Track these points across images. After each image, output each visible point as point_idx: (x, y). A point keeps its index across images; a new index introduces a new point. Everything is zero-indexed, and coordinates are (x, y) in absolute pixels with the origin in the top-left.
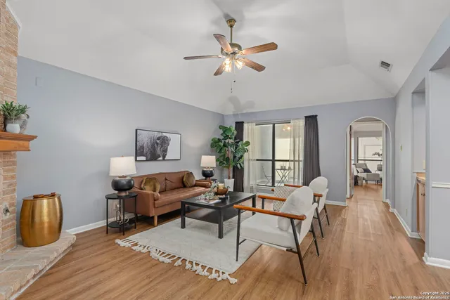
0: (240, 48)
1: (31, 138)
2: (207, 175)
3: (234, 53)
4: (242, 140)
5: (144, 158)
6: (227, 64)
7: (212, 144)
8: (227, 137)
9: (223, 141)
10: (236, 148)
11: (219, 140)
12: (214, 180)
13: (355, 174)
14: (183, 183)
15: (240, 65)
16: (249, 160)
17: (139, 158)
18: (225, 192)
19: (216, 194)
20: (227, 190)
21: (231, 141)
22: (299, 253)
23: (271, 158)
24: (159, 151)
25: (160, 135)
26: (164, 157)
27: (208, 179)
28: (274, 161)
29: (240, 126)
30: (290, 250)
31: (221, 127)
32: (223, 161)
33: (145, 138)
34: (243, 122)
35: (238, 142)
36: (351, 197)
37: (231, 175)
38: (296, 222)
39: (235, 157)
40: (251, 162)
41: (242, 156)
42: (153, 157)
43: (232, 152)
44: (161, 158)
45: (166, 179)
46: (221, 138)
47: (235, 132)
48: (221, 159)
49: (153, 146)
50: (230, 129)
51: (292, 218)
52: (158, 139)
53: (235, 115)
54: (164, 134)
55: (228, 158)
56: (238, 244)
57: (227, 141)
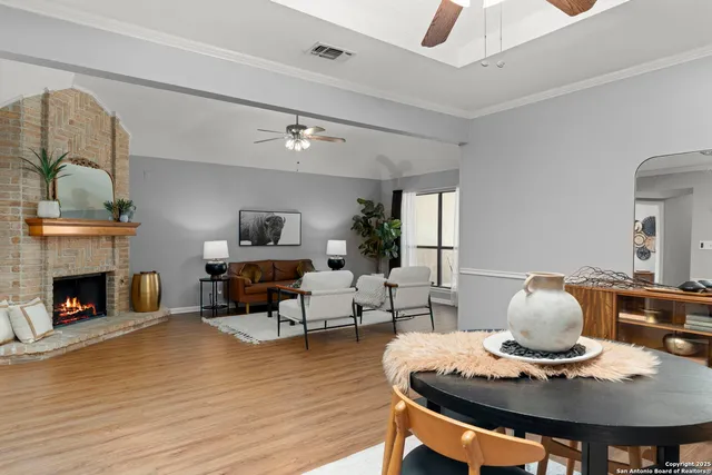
1: (136, 226)
5: (250, 243)
14: (297, 273)
16: (408, 247)
17: (243, 243)
23: (437, 245)
24: (268, 234)
25: (270, 215)
26: (276, 242)
28: (440, 248)
29: (398, 196)
31: (361, 201)
33: (250, 220)
34: (401, 192)
42: (260, 241)
44: (272, 243)
46: (361, 215)
49: (261, 228)
52: (268, 220)
53: (393, 181)
54: (277, 214)
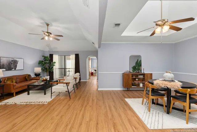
0: (51, 34)
2: (37, 75)
3: (49, 35)
4: (52, 61)
6: (46, 38)
7: (39, 63)
8: (46, 60)
9: (44, 62)
10: (50, 64)
11: (42, 61)
12: (41, 77)
13: (92, 72)
14: (26, 79)
15: (51, 39)
16: (56, 69)
18: (46, 80)
19: (42, 81)
20: (47, 79)
21: (48, 62)
22: (68, 92)
23: (64, 68)
25: (13, 59)
26: (15, 69)
27: (38, 77)
28: (65, 69)
29: (51, 56)
30: (66, 91)
31: (43, 56)
32: (44, 70)
33: (5, 61)
34: (53, 55)
35: (51, 62)
36: (89, 78)
37: (48, 75)
38: (68, 84)
39: (49, 68)
40: (56, 70)
41: (53, 67)
42: (9, 69)
43: (48, 66)
45: (17, 78)
46: (43, 60)
47: (50, 58)
48: (43, 69)
49: (9, 64)
50: (47, 57)
51: (67, 83)
52: (12, 61)
53: (49, 51)
54: (15, 59)
55: (47, 68)
56: (51, 94)
57: (46, 62)
